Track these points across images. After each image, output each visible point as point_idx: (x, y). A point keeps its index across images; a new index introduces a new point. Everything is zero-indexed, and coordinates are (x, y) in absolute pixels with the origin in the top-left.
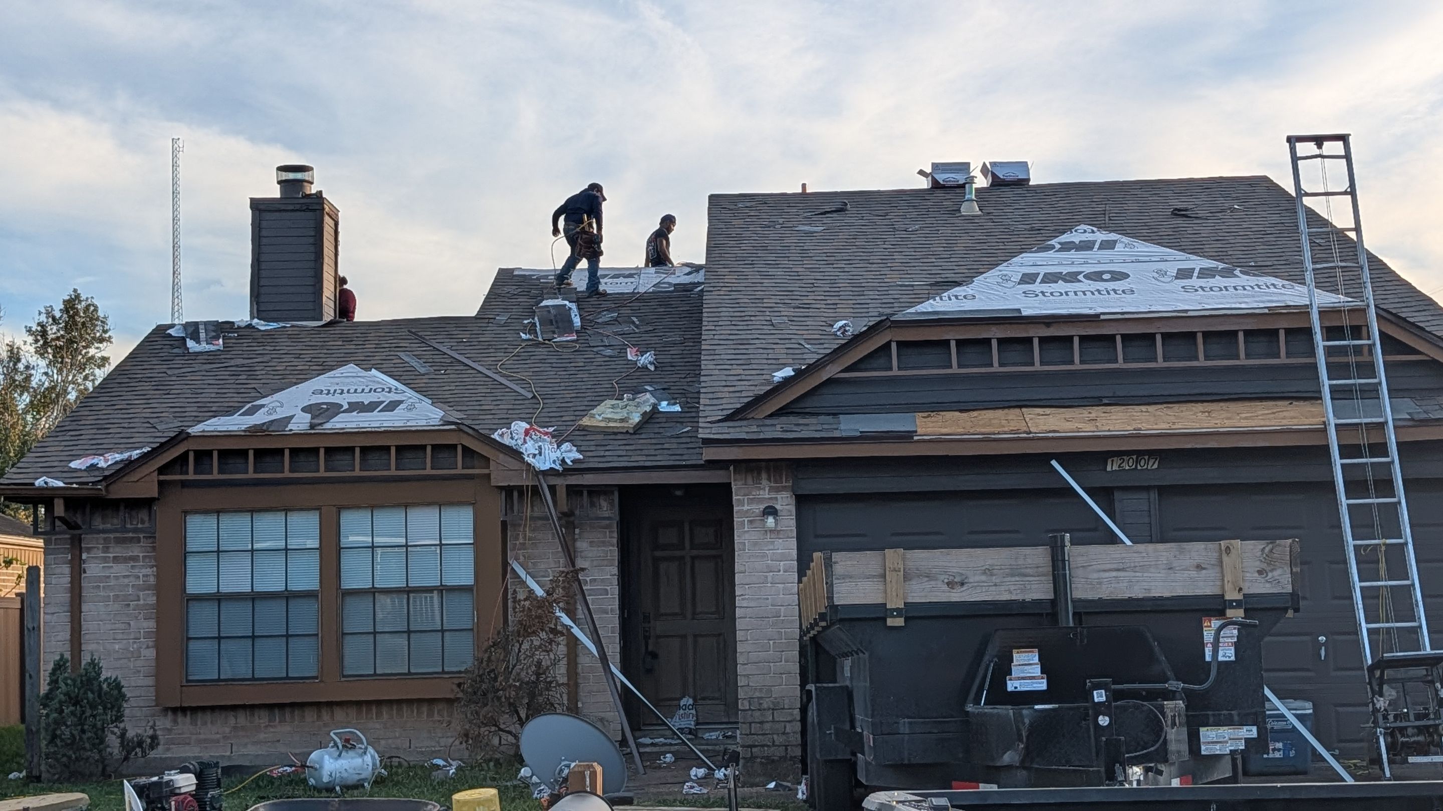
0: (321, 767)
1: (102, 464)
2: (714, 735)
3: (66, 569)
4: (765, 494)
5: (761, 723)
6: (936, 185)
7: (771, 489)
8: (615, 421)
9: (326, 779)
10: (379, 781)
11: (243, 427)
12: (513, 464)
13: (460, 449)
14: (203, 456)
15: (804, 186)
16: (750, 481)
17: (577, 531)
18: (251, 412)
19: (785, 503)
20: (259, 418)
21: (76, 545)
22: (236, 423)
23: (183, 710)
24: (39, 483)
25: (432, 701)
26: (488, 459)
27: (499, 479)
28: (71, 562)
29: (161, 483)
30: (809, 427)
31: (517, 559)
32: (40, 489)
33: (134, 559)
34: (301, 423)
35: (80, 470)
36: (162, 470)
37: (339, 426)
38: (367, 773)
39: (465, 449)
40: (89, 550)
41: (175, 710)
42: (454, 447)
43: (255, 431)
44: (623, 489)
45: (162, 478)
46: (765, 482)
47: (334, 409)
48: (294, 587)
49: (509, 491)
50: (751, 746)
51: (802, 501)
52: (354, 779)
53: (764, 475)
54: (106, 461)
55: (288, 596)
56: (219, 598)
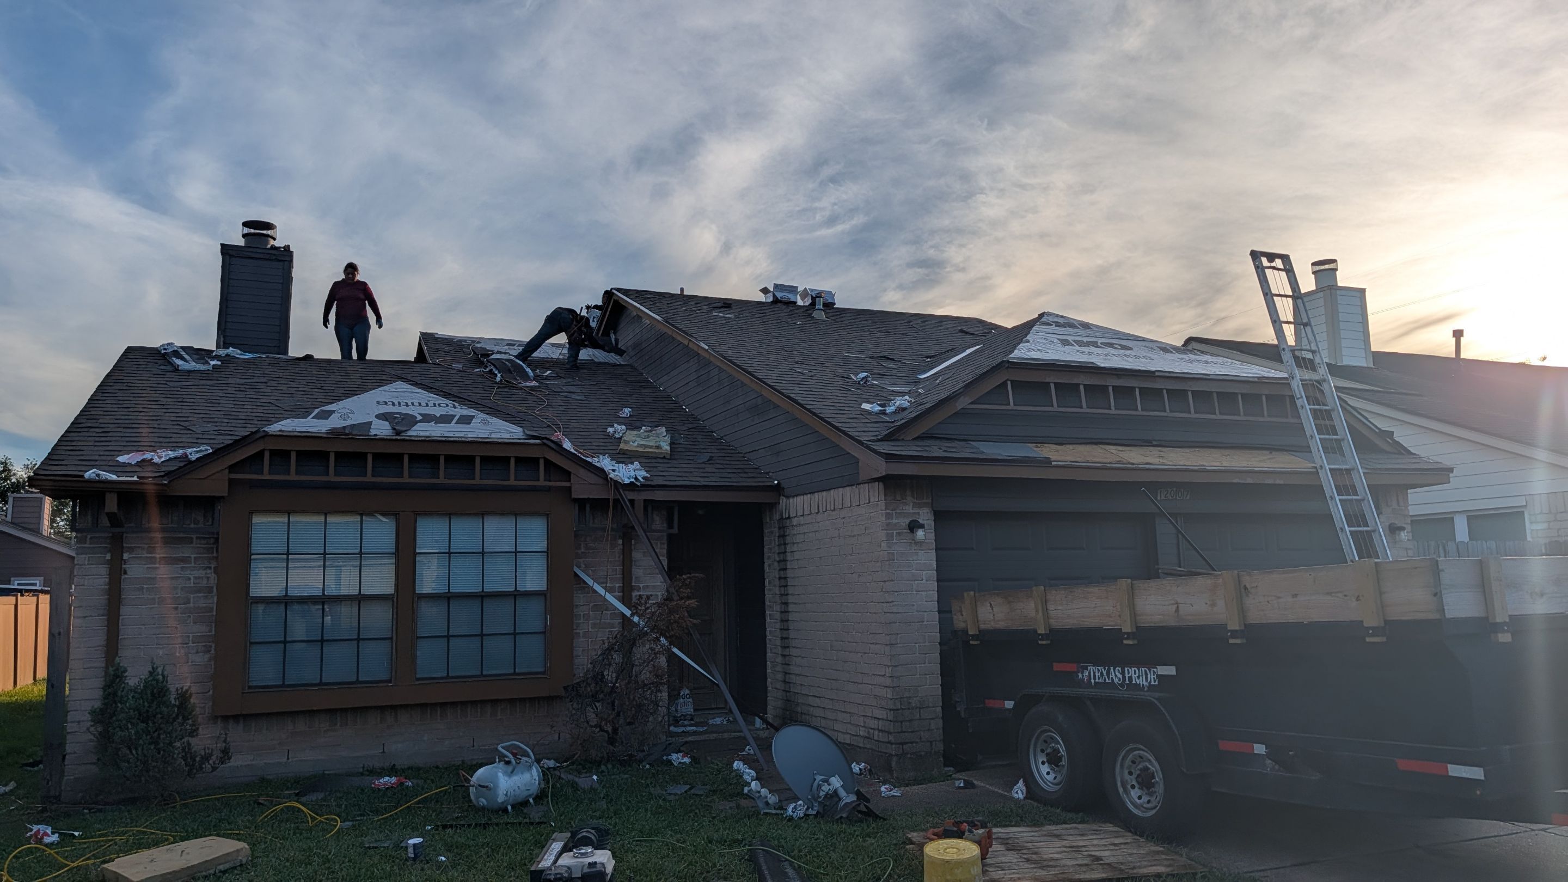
0: (496, 786)
1: (156, 460)
2: (718, 721)
3: (103, 570)
4: (909, 509)
5: (910, 721)
6: (776, 301)
7: (915, 506)
8: (651, 447)
9: (501, 799)
10: (540, 797)
11: (324, 430)
12: (592, 478)
13: (542, 462)
14: (280, 456)
15: (682, 290)
16: (898, 497)
17: (633, 542)
18: (326, 415)
19: (925, 517)
20: (334, 422)
21: (117, 545)
22: (311, 425)
23: (236, 718)
24: (90, 474)
25: (495, 702)
26: (569, 473)
27: (579, 492)
28: (110, 562)
29: (231, 482)
31: (579, 567)
32: (90, 481)
33: (184, 560)
34: (382, 429)
35: (130, 464)
36: (232, 468)
37: (422, 434)
38: (534, 789)
39: (547, 462)
40: (131, 550)
41: (226, 718)
42: (535, 461)
43: (336, 434)
44: (685, 506)
45: (233, 476)
46: (909, 498)
47: (410, 421)
49: (581, 503)
50: (902, 744)
51: (939, 516)
52: (523, 795)
53: (908, 493)
54: (160, 457)
55: (360, 599)
56: (286, 601)
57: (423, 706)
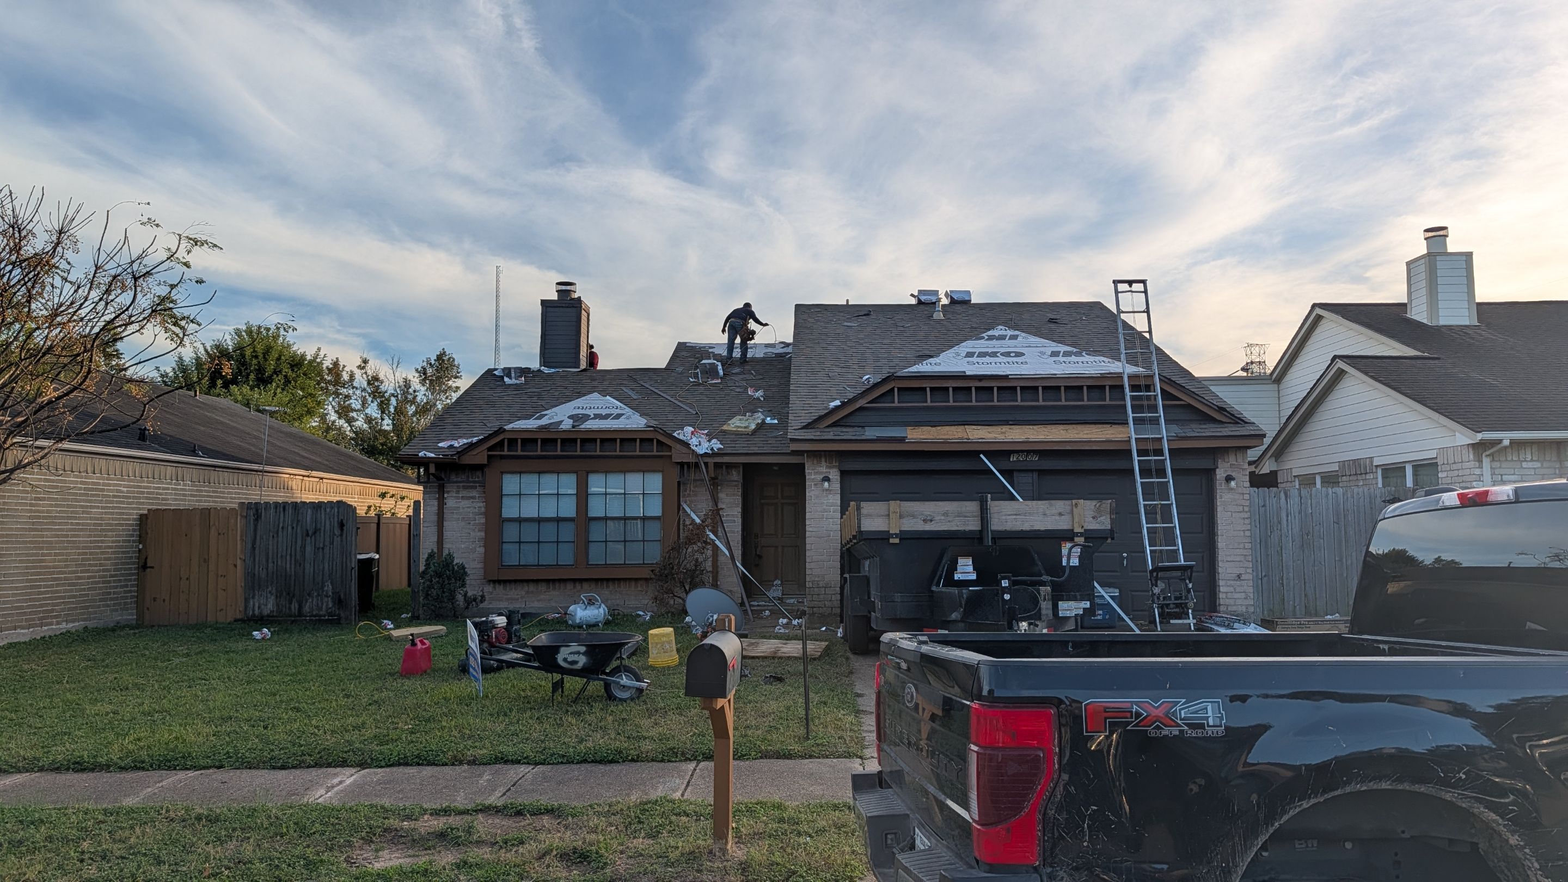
0: (576, 614)
1: (456, 445)
2: (792, 601)
3: (436, 503)
4: (823, 469)
5: (818, 595)
6: (920, 302)
7: (827, 467)
8: (742, 427)
9: (578, 621)
10: (607, 623)
11: (535, 426)
12: (685, 450)
13: (655, 441)
14: (512, 442)
15: (847, 301)
16: (815, 462)
17: (719, 488)
18: (540, 418)
19: (835, 475)
20: (544, 421)
21: (441, 490)
22: (531, 424)
23: (499, 582)
24: (421, 454)
25: (636, 580)
26: (670, 447)
27: (676, 459)
28: (438, 499)
29: (489, 457)
30: (848, 433)
31: (686, 502)
32: (422, 458)
33: (473, 498)
34: (567, 425)
35: (444, 448)
36: (489, 449)
37: (588, 427)
38: (601, 618)
39: (658, 441)
40: (448, 492)
41: (494, 582)
42: (651, 440)
43: (542, 428)
44: (745, 465)
45: (490, 453)
46: (823, 463)
47: (586, 418)
48: (562, 515)
49: (682, 465)
50: (813, 608)
51: (843, 473)
52: (593, 621)
53: (823, 460)
54: (459, 443)
55: (558, 520)
56: (520, 521)
57: (596, 580)
